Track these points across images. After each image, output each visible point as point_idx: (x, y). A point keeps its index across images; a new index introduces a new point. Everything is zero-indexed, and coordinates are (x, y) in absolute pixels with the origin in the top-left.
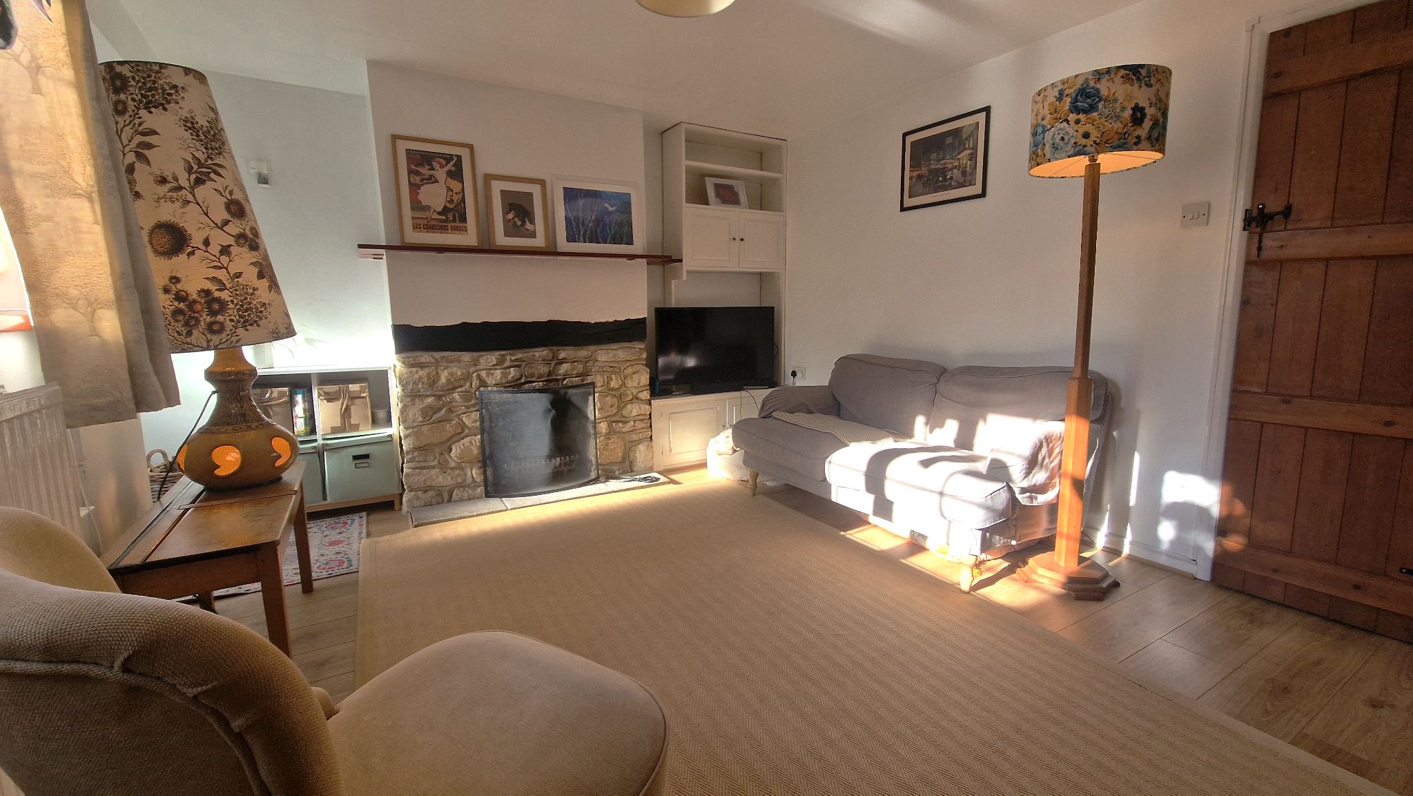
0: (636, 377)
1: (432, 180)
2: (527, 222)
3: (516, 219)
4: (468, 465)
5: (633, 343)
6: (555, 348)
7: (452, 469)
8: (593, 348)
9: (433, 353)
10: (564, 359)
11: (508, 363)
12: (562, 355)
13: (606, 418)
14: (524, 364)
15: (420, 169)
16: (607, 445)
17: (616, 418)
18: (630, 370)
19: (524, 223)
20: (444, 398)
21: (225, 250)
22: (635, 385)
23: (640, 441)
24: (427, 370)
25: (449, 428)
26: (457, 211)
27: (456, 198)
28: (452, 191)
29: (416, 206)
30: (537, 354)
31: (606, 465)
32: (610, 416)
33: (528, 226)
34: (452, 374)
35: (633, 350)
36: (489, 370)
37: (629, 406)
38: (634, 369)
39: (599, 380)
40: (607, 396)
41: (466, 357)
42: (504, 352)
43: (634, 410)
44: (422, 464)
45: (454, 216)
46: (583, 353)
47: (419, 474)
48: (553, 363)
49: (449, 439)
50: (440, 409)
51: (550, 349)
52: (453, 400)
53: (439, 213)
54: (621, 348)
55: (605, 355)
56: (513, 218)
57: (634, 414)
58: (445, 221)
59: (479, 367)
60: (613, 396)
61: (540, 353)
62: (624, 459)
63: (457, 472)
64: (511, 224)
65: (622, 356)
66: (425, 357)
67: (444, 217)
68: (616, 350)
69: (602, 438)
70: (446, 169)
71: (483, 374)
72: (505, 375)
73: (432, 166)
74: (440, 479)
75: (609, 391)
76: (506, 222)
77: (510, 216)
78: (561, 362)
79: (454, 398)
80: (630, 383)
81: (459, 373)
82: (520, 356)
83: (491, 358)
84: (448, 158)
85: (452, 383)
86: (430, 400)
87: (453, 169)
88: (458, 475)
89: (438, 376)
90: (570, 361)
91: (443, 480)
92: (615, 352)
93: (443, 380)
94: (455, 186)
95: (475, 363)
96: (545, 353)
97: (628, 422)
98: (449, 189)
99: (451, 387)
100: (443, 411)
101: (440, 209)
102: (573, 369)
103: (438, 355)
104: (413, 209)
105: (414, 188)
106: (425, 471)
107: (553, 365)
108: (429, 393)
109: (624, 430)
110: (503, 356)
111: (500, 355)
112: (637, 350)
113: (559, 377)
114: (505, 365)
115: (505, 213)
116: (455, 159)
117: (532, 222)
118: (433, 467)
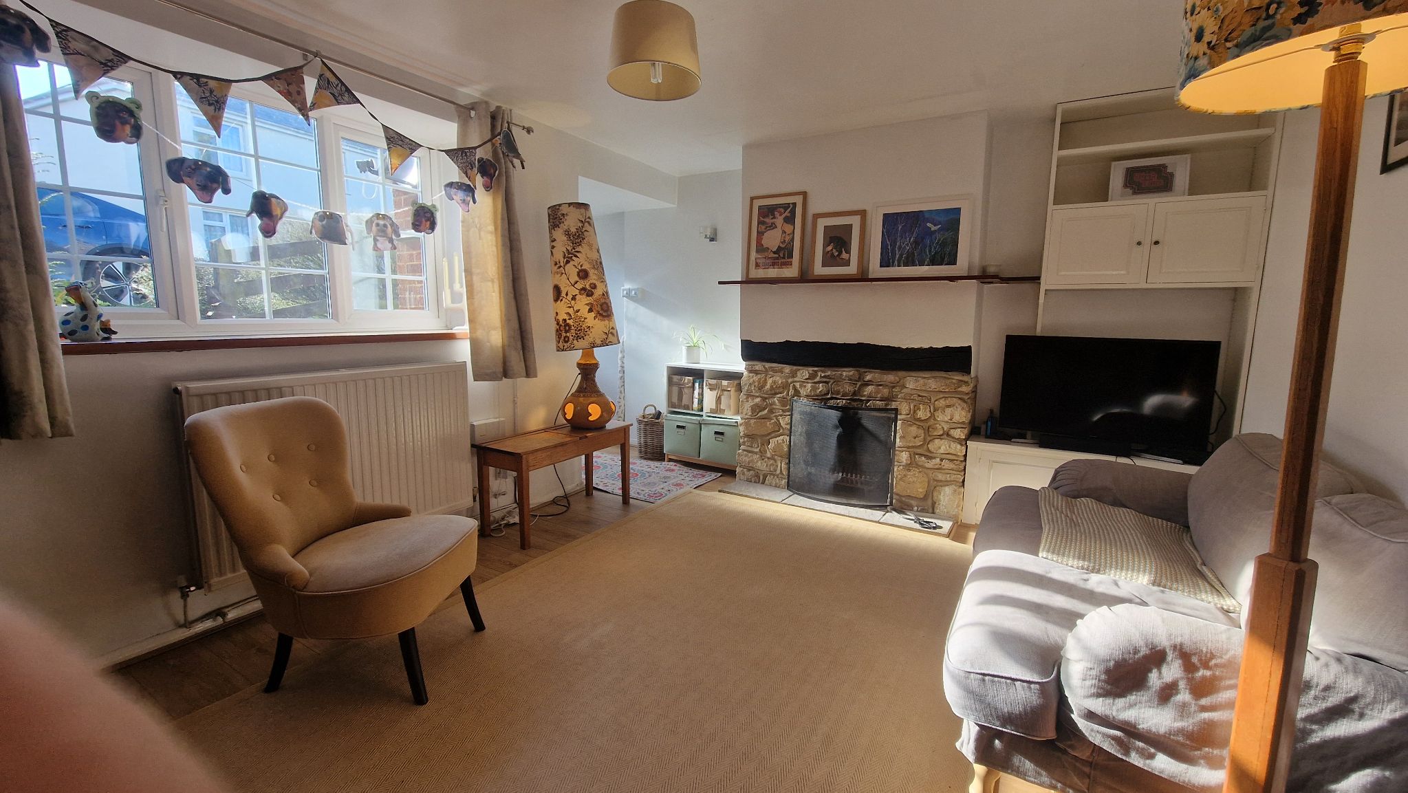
0: (948, 411)
1: (773, 226)
2: (844, 252)
3: (834, 250)
4: (779, 458)
5: (950, 373)
6: (863, 370)
7: (768, 458)
8: (901, 374)
9: (764, 364)
10: (870, 381)
11: (818, 379)
12: (868, 377)
13: (908, 447)
14: (832, 381)
15: (765, 220)
16: (905, 476)
17: (919, 451)
18: (942, 403)
19: (840, 253)
20: (767, 400)
21: (574, 298)
22: (946, 419)
23: (947, 483)
24: (759, 376)
25: (769, 425)
26: (787, 249)
27: (787, 239)
28: (785, 233)
29: (761, 249)
30: (844, 374)
31: (904, 496)
32: (913, 447)
33: (844, 255)
34: (774, 382)
35: (949, 381)
36: (803, 384)
37: (937, 441)
38: (948, 402)
39: (904, 408)
40: (910, 425)
41: (787, 369)
42: (816, 369)
43: (941, 446)
44: (750, 449)
45: (784, 255)
46: (890, 377)
47: (746, 456)
48: (859, 383)
49: (769, 434)
50: (764, 409)
51: (857, 371)
52: (773, 403)
53: (774, 253)
54: (933, 377)
55: (914, 382)
56: (832, 250)
57: (942, 451)
58: (777, 258)
59: (796, 379)
60: (919, 427)
61: (847, 373)
62: (925, 498)
63: (772, 462)
64: (829, 255)
65: (933, 386)
66: (759, 366)
67: (777, 256)
68: (928, 378)
69: (901, 467)
70: (784, 216)
71: (798, 385)
72: (814, 389)
73: (774, 215)
74: (759, 464)
75: (914, 420)
76: (825, 254)
77: (830, 248)
78: (867, 384)
79: (774, 402)
80: (940, 417)
81: (780, 382)
82: (829, 373)
83: (804, 373)
84: (785, 207)
85: (774, 389)
86: (758, 400)
87: (789, 215)
88: (772, 465)
89: (765, 382)
90: (876, 384)
91: (761, 465)
92: (926, 381)
93: (768, 386)
94: (788, 228)
95: (794, 375)
96: (851, 373)
97: (935, 458)
98: (784, 232)
99: (773, 392)
100: (766, 411)
101: (775, 250)
102: (877, 392)
103: (768, 365)
104: (757, 251)
105: (760, 234)
106: (750, 454)
107: (858, 386)
108: (757, 394)
109: (927, 465)
110: (816, 372)
111: (813, 371)
112: (954, 381)
113: (863, 398)
114: (816, 380)
115: (825, 246)
116: (791, 206)
117: (848, 252)
118: (756, 453)
